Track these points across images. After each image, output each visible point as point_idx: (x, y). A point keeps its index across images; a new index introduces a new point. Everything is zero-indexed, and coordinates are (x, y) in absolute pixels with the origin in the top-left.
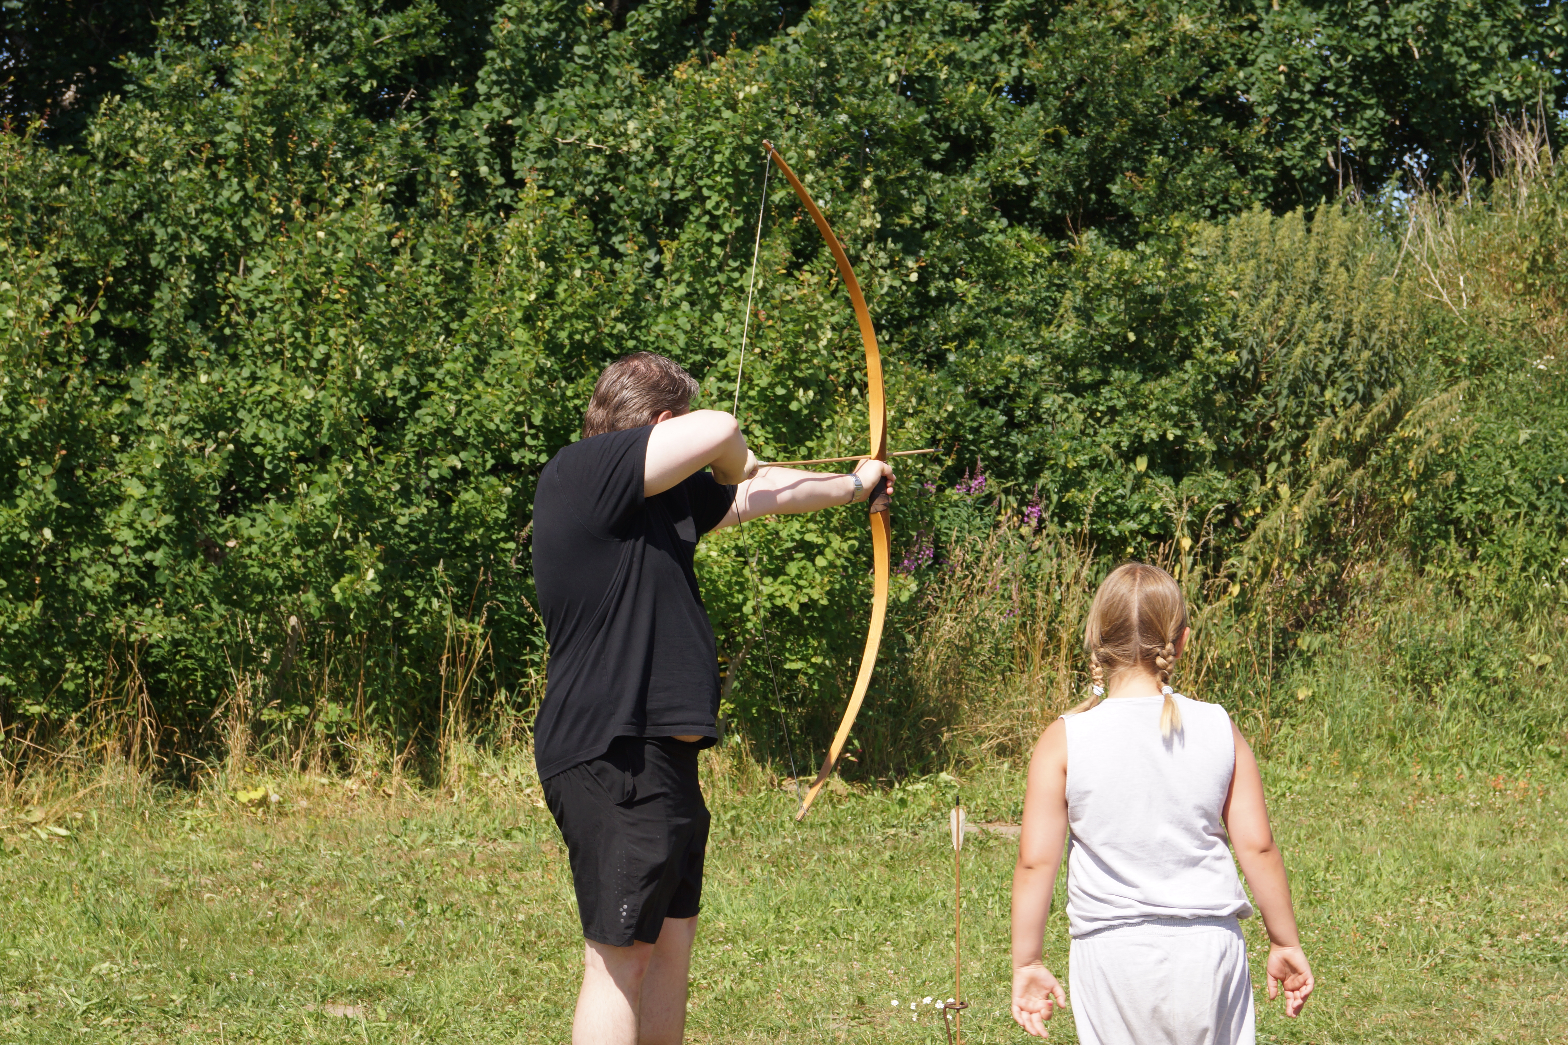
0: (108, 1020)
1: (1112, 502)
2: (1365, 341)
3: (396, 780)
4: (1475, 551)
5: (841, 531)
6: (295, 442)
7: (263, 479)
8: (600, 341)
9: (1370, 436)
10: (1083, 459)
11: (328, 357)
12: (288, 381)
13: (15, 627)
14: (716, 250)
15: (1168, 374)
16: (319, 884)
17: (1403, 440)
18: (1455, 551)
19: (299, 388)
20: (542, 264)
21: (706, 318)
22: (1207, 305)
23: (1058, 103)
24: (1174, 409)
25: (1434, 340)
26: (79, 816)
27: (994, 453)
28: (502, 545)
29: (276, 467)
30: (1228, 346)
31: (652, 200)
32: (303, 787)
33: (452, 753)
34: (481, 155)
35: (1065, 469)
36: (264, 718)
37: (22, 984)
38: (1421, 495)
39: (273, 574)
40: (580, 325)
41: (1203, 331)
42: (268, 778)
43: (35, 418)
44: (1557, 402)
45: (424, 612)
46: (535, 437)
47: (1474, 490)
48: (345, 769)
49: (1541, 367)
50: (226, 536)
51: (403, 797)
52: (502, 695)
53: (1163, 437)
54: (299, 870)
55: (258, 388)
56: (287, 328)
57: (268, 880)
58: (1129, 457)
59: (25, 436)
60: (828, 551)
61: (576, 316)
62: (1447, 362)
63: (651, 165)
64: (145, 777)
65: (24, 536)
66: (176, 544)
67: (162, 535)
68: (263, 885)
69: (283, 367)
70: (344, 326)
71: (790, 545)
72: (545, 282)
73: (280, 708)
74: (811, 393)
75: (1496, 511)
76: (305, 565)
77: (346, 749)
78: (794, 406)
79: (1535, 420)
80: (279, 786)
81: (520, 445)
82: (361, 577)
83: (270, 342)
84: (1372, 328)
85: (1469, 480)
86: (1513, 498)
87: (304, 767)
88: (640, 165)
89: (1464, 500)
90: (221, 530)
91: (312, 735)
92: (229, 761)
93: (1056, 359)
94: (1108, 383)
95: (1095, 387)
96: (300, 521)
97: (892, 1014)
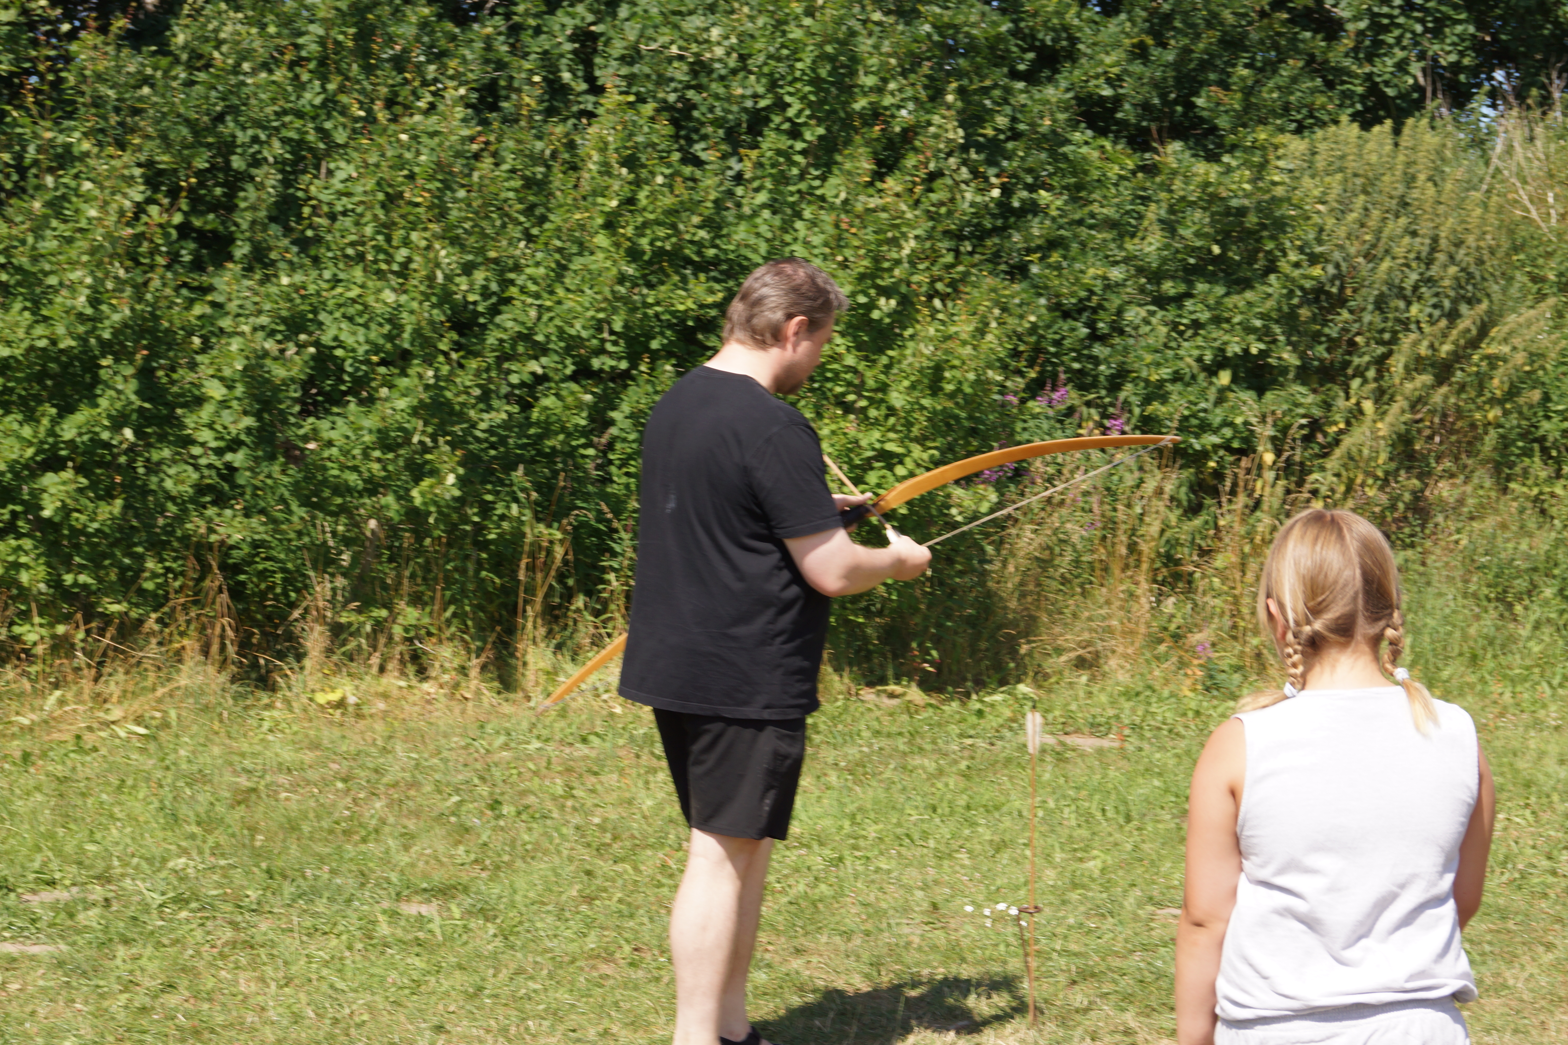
0: (184, 914)
1: (1194, 416)
2: (1452, 257)
3: (474, 683)
4: (1560, 469)
5: (921, 440)
6: (376, 345)
7: (343, 382)
8: (682, 248)
9: (1455, 353)
10: (1165, 372)
11: (409, 260)
12: (370, 284)
13: (96, 525)
14: (798, 158)
16: (395, 785)
17: (1488, 357)
18: (1539, 469)
19: (380, 291)
20: (624, 171)
21: (787, 227)
22: (1293, 218)
23: (1144, 14)
24: (1258, 323)
25: (1522, 256)
26: (158, 715)
27: (1076, 366)
28: (582, 451)
29: (357, 369)
30: (1314, 259)
31: (735, 108)
32: (380, 689)
33: (530, 658)
34: (564, 61)
35: (1147, 381)
36: (343, 620)
37: (98, 878)
38: (1506, 413)
39: (352, 478)
40: (662, 232)
41: (1288, 244)
42: (346, 680)
43: (116, 317)
45: (503, 517)
46: (615, 343)
47: (1560, 408)
48: (422, 672)
50: (306, 438)
51: (480, 700)
52: (580, 601)
53: (1246, 351)
54: (376, 771)
55: (339, 290)
56: (369, 230)
57: (345, 780)
58: (1212, 371)
59: (107, 335)
60: (908, 460)
61: (658, 223)
62: (1535, 279)
63: (734, 72)
64: (223, 678)
65: (105, 435)
66: (257, 445)
67: (243, 437)
68: (340, 785)
69: (365, 270)
70: (425, 229)
71: (870, 454)
72: (627, 188)
73: (359, 611)
74: (893, 303)
76: (384, 469)
77: (425, 653)
78: (876, 315)
80: (357, 688)
81: (601, 351)
82: (441, 482)
83: (352, 244)
84: (1459, 244)
85: (1555, 398)
87: (382, 669)
88: (723, 72)
89: (1548, 418)
90: (301, 432)
91: (390, 638)
92: (307, 663)
93: (1140, 271)
94: (1191, 296)
95: (1178, 300)
96: (381, 425)
97: (966, 920)
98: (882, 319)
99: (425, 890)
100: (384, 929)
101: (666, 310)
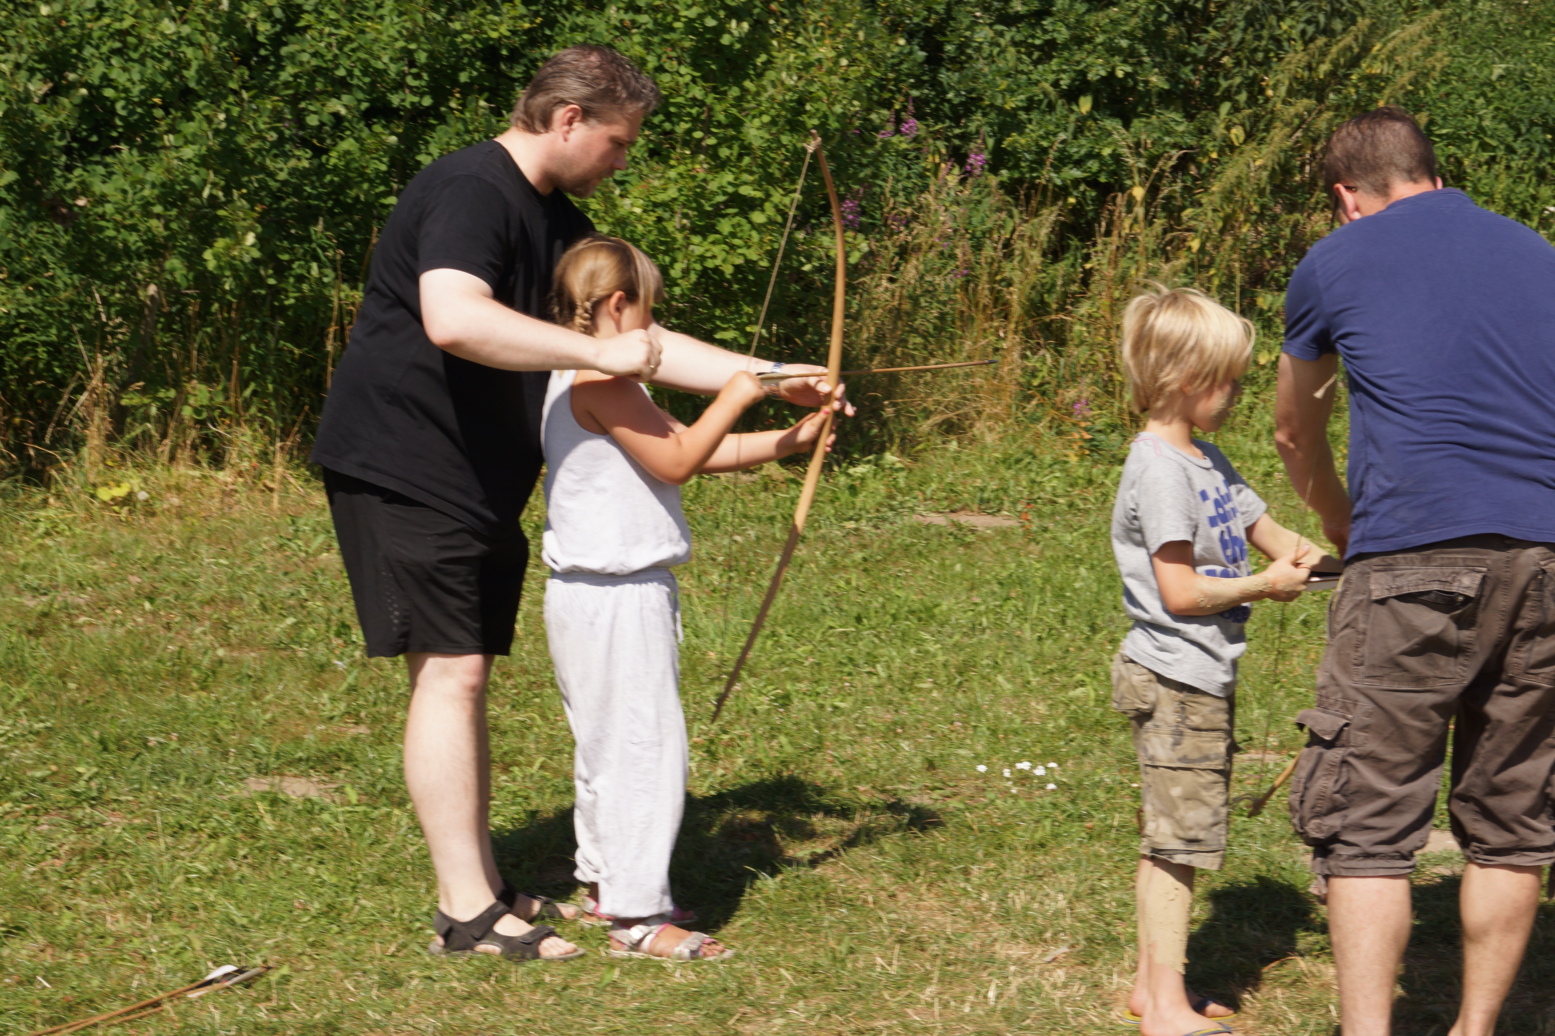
3: (279, 471)
6: (154, 84)
9: (1332, 74)
10: (1019, 99)
12: (146, 13)
17: (1368, 77)
19: (156, 20)
24: (1124, 43)
27: (915, 93)
29: (132, 113)
32: (172, 482)
35: (1001, 110)
36: (124, 402)
39: (130, 239)
42: (132, 472)
44: (1527, 33)
45: (300, 279)
46: (417, 76)
47: (1444, 131)
48: (217, 460)
50: (74, 193)
51: (287, 491)
53: (1112, 74)
54: (184, 584)
55: (106, 20)
57: (150, 598)
58: (1072, 96)
66: (20, 204)
68: (147, 605)
71: (721, 198)
73: (143, 391)
74: (745, 26)
75: (1468, 155)
76: (167, 227)
77: (219, 436)
78: (726, 40)
79: (1506, 53)
80: (145, 480)
81: (400, 85)
82: (239, 242)
85: (1440, 121)
86: (1487, 140)
87: (172, 458)
90: (70, 186)
91: (181, 421)
92: (85, 451)
94: (1050, 14)
95: (1032, 18)
96: (164, 177)
97: (979, 783)
98: (732, 45)
99: (300, 759)
100: (269, 824)
101: (476, 38)
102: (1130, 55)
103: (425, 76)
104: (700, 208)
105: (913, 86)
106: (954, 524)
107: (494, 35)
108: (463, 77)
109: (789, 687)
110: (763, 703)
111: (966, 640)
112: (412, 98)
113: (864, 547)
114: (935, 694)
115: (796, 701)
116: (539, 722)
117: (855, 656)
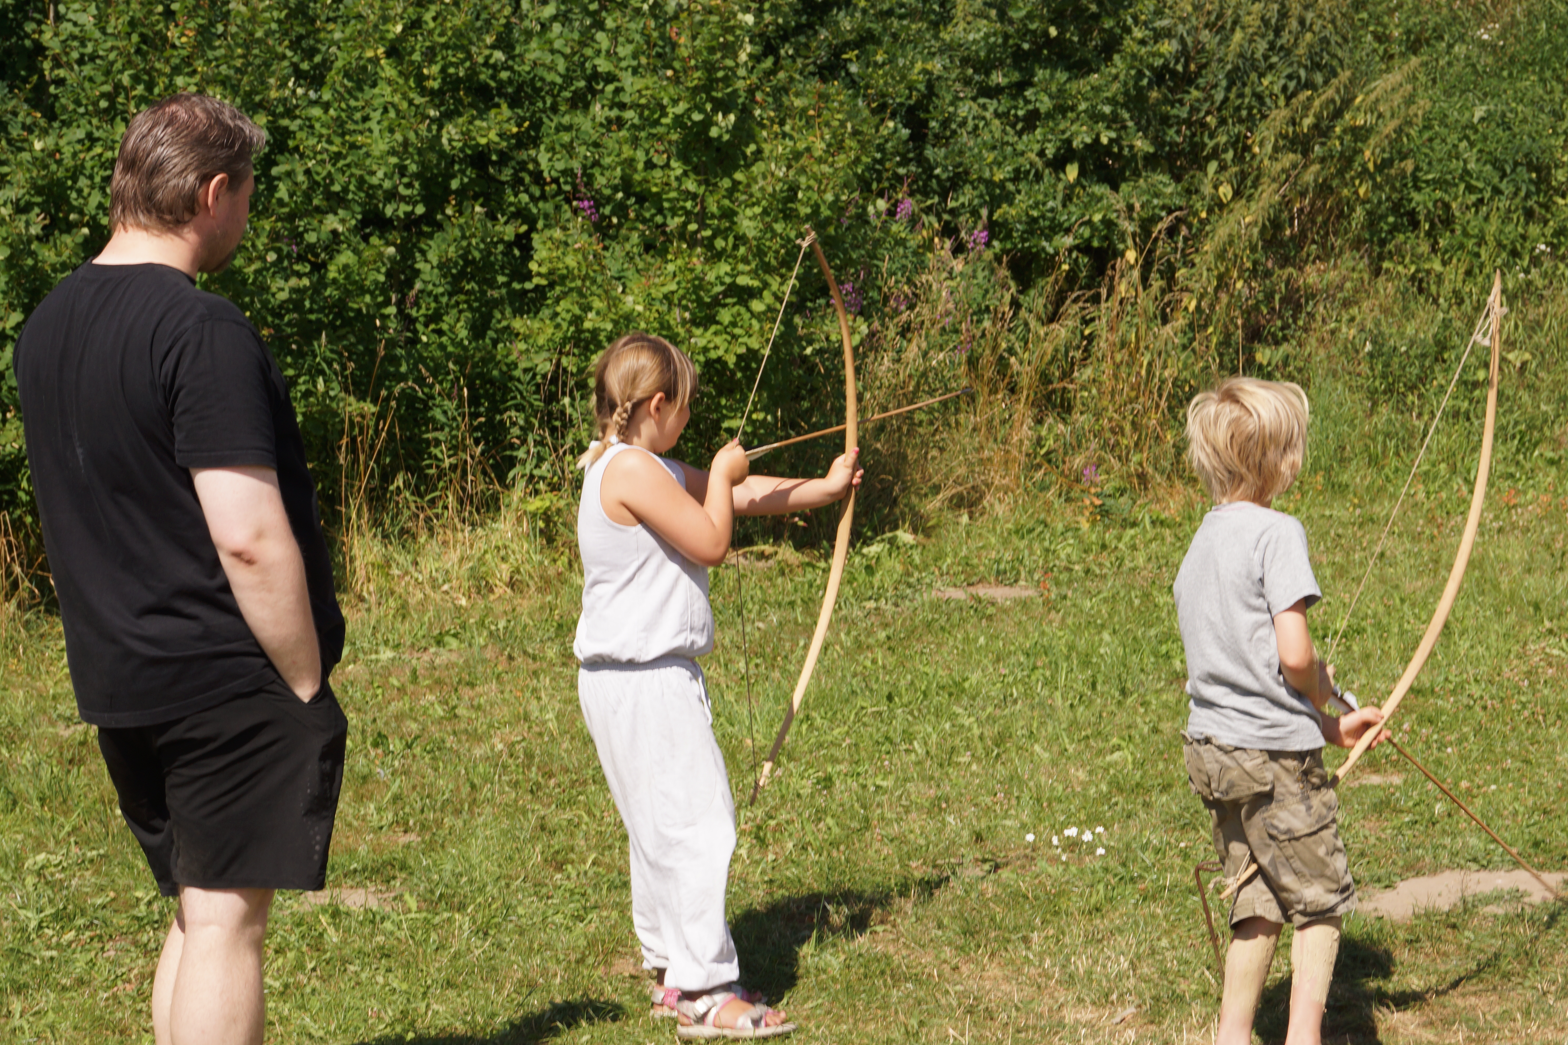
1: (1043, 217)
4: (1435, 243)
9: (1316, 126)
10: (1007, 171)
15: (1097, 71)
17: (1352, 129)
30: (1159, 35)
33: (356, 551)
35: (989, 182)
38: (1377, 187)
40: (453, 57)
41: (1130, 21)
44: (1505, 73)
45: (308, 394)
46: (409, 186)
47: (1430, 177)
49: (1486, 37)
52: (399, 480)
53: (1097, 140)
58: (1058, 164)
60: (765, 294)
61: (446, 46)
62: (1381, 38)
64: (13, 607)
71: (719, 289)
74: (731, 117)
75: (1455, 198)
78: (713, 133)
79: (1485, 95)
85: (1425, 167)
86: (1473, 182)
89: (1418, 189)
93: (966, 61)
94: (1031, 84)
95: (1014, 90)
97: (1028, 851)
98: (720, 136)
99: (355, 871)
100: (333, 936)
101: (465, 145)
102: (1113, 121)
103: (417, 185)
104: (699, 301)
105: (899, 164)
106: (973, 597)
107: (483, 141)
108: (455, 184)
109: (829, 769)
110: (806, 787)
111: (998, 712)
112: (404, 208)
113: (886, 626)
114: (974, 767)
115: (838, 783)
116: (586, 818)
117: (891, 734)
